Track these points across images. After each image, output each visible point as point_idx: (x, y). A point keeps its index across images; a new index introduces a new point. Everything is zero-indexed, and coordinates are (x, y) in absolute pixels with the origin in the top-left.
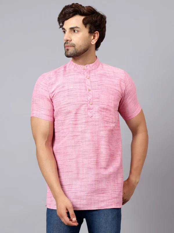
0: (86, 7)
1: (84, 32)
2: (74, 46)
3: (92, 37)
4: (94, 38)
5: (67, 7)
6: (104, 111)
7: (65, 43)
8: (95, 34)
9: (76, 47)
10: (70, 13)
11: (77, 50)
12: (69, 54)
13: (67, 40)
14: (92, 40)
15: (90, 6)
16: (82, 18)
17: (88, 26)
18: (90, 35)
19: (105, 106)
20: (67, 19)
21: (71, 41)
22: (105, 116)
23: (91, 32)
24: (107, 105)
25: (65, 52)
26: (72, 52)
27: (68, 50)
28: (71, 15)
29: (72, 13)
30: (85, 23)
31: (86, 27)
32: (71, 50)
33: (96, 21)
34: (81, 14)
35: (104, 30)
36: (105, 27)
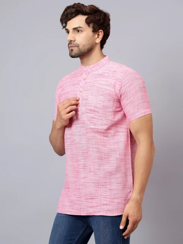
0: (88, 6)
1: (88, 31)
2: (78, 46)
3: (97, 36)
4: (98, 37)
5: (68, 8)
6: (92, 112)
7: (69, 44)
8: (99, 32)
9: (80, 47)
10: (72, 13)
11: (81, 50)
12: (73, 54)
13: (71, 41)
14: (96, 38)
15: (93, 5)
16: (85, 17)
17: (91, 25)
18: (94, 34)
19: (92, 107)
20: (69, 20)
21: (75, 41)
22: (92, 118)
23: (95, 31)
24: (94, 107)
25: (70, 53)
26: (76, 52)
27: (72, 50)
28: (73, 15)
29: (74, 13)
30: (88, 22)
31: (89, 26)
32: (76, 51)
33: (100, 20)
34: (84, 14)
35: (108, 28)
36: (109, 25)
